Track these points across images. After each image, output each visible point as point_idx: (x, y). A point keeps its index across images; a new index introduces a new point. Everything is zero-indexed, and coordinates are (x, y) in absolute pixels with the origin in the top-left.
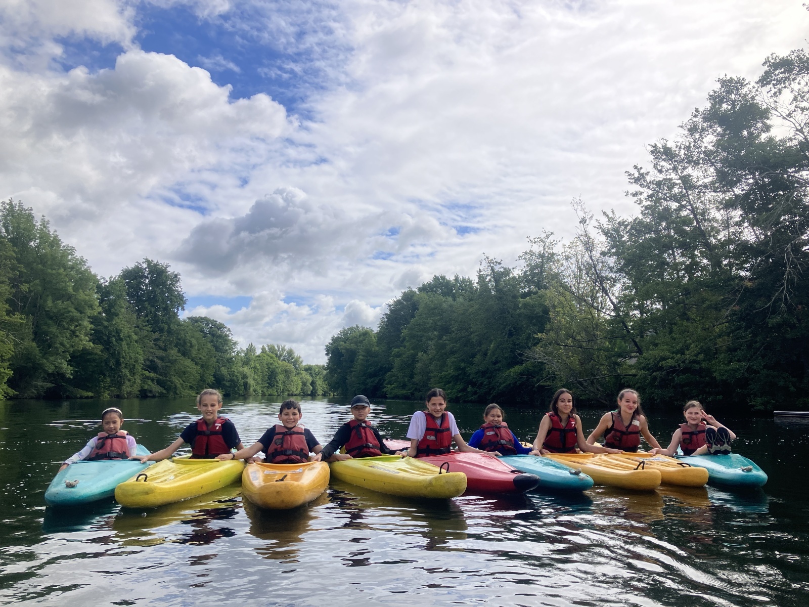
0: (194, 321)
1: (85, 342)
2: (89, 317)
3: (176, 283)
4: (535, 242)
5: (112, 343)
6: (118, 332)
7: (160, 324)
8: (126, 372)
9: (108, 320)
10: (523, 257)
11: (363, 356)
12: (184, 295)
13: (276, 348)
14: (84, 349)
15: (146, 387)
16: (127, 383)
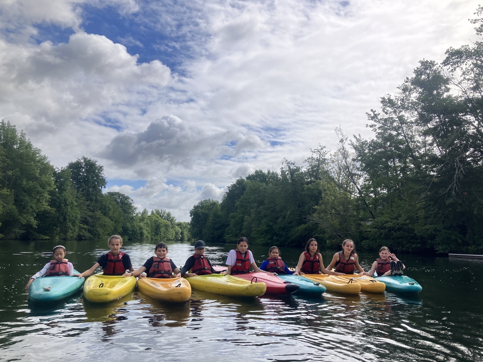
0: (111, 194)
1: (45, 206)
2: (48, 191)
3: (101, 171)
4: (315, 152)
5: (62, 207)
6: (65, 200)
7: (91, 196)
8: (70, 224)
9: (59, 193)
10: (308, 161)
11: (212, 217)
12: (106, 179)
13: (160, 212)
14: (45, 210)
15: (81, 234)
16: (70, 231)
